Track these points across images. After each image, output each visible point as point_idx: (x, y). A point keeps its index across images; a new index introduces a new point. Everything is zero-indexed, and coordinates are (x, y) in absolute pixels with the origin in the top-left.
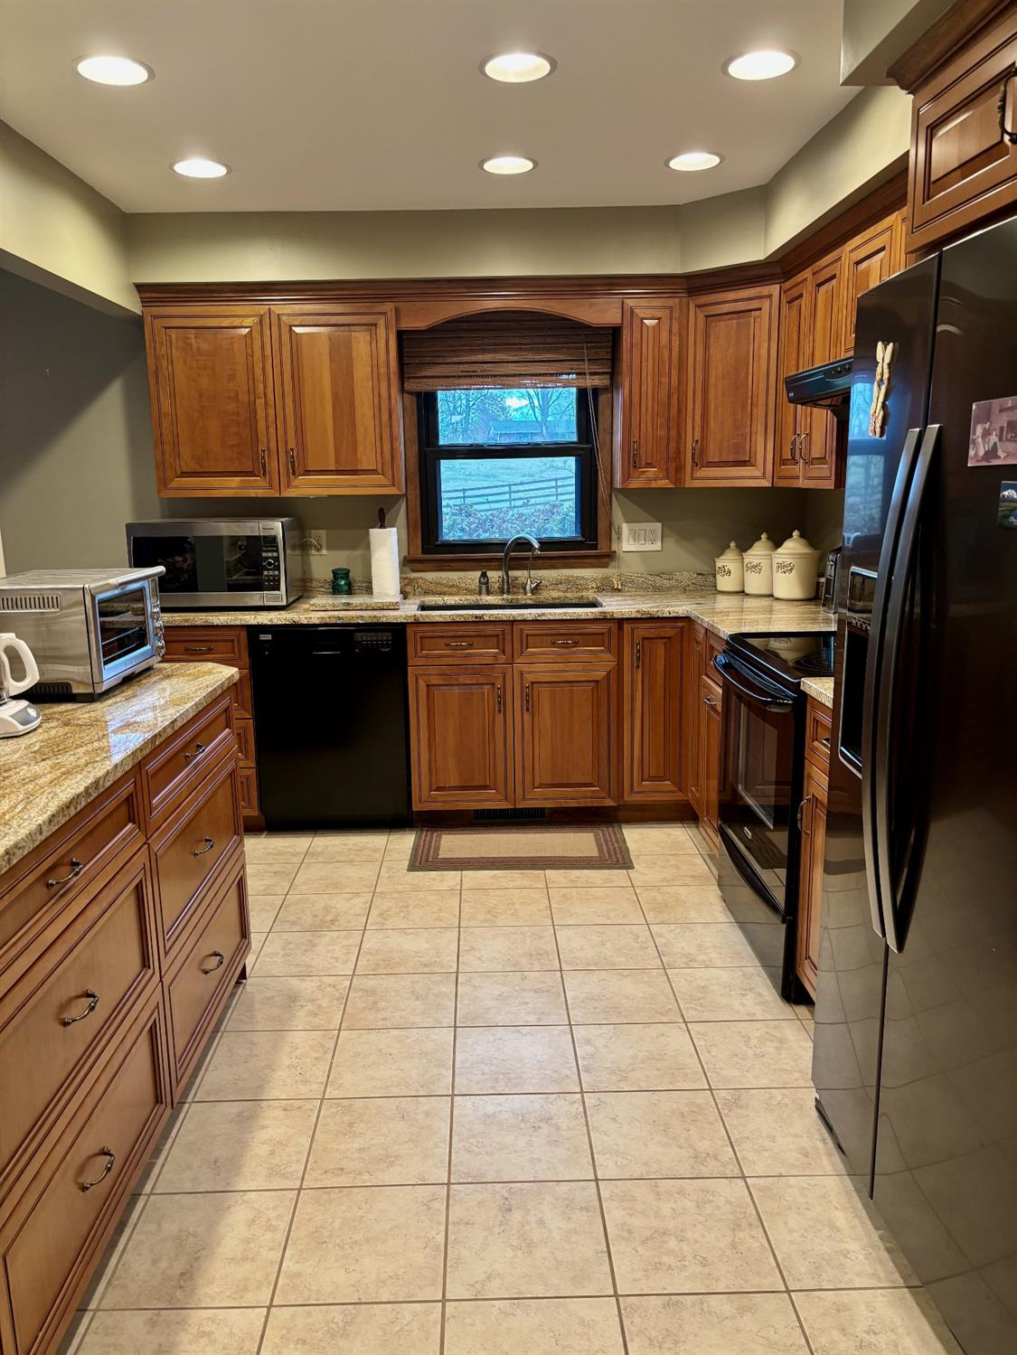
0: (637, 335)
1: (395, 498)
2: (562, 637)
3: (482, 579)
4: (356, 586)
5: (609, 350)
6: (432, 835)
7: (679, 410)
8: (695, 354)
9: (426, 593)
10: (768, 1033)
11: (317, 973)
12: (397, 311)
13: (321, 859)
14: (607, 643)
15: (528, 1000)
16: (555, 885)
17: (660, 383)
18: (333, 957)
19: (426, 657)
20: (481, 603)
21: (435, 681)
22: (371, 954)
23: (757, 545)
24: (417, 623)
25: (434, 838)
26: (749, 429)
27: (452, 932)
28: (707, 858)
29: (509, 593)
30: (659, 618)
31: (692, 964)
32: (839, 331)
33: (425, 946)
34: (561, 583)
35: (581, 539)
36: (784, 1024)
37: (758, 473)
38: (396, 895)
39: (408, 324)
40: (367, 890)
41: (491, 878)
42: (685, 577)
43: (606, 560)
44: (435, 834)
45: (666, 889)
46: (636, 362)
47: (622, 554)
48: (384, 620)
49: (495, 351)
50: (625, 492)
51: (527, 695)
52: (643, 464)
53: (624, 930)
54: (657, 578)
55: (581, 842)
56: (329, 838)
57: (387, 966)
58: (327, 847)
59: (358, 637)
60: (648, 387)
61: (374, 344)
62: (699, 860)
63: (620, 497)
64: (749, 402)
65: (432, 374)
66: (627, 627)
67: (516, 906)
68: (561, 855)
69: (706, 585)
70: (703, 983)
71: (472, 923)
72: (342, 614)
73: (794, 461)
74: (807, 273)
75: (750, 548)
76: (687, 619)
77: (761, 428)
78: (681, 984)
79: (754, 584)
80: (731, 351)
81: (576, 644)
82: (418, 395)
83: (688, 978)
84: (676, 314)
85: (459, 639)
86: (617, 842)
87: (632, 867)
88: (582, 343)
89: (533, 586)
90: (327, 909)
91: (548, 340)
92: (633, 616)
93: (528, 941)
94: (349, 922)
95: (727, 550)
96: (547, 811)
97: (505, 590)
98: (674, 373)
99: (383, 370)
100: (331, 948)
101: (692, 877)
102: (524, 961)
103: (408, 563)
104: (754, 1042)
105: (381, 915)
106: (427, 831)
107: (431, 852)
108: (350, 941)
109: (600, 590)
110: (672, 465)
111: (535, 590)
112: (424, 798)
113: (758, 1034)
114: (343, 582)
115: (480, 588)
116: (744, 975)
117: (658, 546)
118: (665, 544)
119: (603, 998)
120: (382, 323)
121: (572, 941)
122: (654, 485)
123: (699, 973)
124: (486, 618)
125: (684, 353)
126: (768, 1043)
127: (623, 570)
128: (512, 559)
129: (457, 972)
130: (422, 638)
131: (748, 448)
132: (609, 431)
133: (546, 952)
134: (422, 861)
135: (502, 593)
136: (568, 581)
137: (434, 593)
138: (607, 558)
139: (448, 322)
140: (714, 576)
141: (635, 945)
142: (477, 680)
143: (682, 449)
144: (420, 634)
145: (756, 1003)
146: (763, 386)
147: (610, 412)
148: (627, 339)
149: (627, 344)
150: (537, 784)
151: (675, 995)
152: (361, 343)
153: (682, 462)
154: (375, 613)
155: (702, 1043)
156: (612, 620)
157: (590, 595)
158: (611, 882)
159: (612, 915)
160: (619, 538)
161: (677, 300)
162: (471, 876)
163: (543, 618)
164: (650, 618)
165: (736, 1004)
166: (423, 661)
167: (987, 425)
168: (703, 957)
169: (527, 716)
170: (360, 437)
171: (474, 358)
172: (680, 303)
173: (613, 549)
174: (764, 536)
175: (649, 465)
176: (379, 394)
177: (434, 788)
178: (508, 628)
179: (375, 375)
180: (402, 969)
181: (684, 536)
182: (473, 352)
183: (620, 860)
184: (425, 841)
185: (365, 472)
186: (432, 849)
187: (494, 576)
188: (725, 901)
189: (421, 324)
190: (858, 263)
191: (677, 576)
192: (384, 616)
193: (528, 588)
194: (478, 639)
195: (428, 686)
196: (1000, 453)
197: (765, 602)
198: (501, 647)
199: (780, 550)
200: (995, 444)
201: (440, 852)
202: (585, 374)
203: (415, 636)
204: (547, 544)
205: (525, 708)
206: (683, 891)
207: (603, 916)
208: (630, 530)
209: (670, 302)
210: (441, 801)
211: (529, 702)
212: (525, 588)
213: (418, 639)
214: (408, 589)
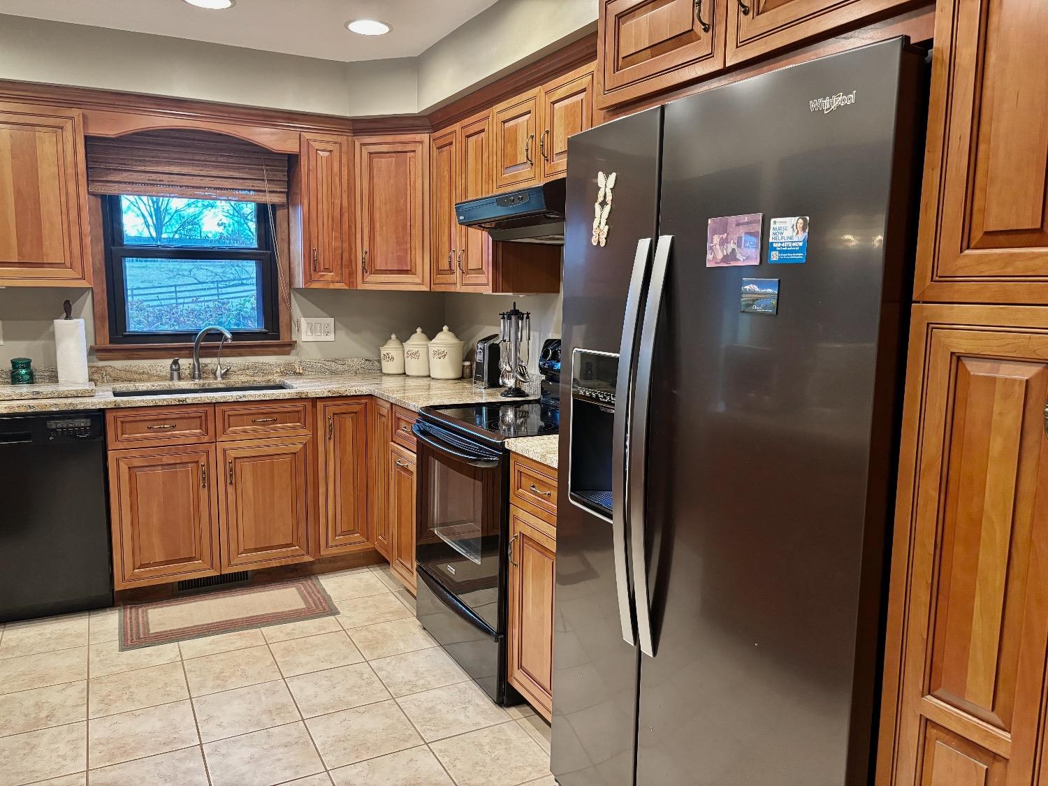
0: (313, 163)
1: (82, 291)
2: (262, 416)
3: (174, 367)
4: (37, 374)
5: (286, 173)
6: (138, 611)
7: (350, 227)
8: (362, 184)
9: (115, 380)
10: (494, 737)
11: (43, 777)
12: (84, 117)
13: (18, 653)
14: (303, 420)
15: (280, 756)
16: (274, 641)
17: (333, 203)
18: (59, 756)
19: (128, 440)
20: (173, 388)
21: (137, 463)
22: (103, 744)
23: (414, 336)
24: (117, 408)
25: (140, 614)
26: (409, 245)
27: (184, 704)
28: (398, 595)
29: (200, 377)
30: (347, 396)
31: (415, 690)
32: (491, 173)
33: (158, 724)
34: (248, 369)
35: (264, 330)
36: (504, 726)
37: (419, 281)
38: (114, 678)
39: (95, 131)
40: (80, 678)
41: (210, 644)
42: (356, 363)
43: (288, 348)
44: (140, 611)
45: (373, 627)
46: (312, 184)
47: (301, 343)
48: (81, 407)
49: (181, 164)
50: (304, 292)
51: (231, 470)
52: (322, 268)
53: (348, 670)
54: (333, 364)
55: (286, 597)
56: (21, 630)
57: (122, 752)
58: (21, 640)
59: (52, 424)
60: (324, 206)
61: (60, 145)
62: (392, 598)
63: (299, 296)
64: (409, 223)
65: (117, 179)
66: (320, 405)
67: (242, 667)
68: (272, 611)
69: (374, 368)
70: (430, 705)
71: (204, 692)
72: (32, 402)
73: (451, 271)
74: (457, 127)
75: (408, 339)
76: (370, 396)
77: (418, 245)
78: (412, 711)
79: (414, 367)
80: (392, 181)
81: (275, 421)
82: (103, 197)
83: (416, 702)
84: (344, 148)
85: (162, 422)
86: (319, 592)
87: (338, 613)
88: (262, 165)
89: (223, 372)
90: (38, 706)
91: (231, 160)
92: (325, 395)
93: (263, 698)
94: (68, 715)
95: (389, 341)
96: (249, 574)
97: (197, 376)
98: (345, 196)
99: (70, 171)
100: (53, 746)
101: (389, 613)
102: (265, 719)
103: (96, 352)
104: (487, 748)
105: (102, 701)
106: (131, 608)
107: (141, 629)
108: (74, 735)
109: (283, 374)
110: (346, 271)
111: (224, 376)
112: (126, 575)
113: (487, 740)
114: (24, 371)
115: (172, 374)
116: (460, 691)
117: (331, 337)
118: (337, 335)
119: (349, 738)
120: (69, 126)
121: (305, 691)
122: (332, 286)
123: (423, 696)
124: (189, 401)
125: (352, 182)
126: (499, 747)
127: (303, 358)
128: (202, 348)
129: (201, 745)
130: (122, 422)
131: (409, 260)
132: (287, 240)
133: (283, 705)
134: (132, 639)
135: (193, 378)
136: (254, 367)
137: (124, 381)
138: (289, 347)
139: (134, 134)
140: (379, 361)
141: (362, 682)
142: (181, 459)
143: (353, 257)
144: (121, 419)
145: (477, 714)
146: (419, 212)
147: (286, 226)
148: (304, 165)
149: (304, 170)
150: (241, 550)
151: (410, 721)
152: (46, 144)
153: (354, 268)
154: (70, 401)
155: (447, 759)
156: (307, 399)
157: (277, 379)
158: (324, 629)
159: (333, 659)
160: (298, 330)
161: (345, 137)
162: (191, 646)
163: (245, 399)
164: (340, 397)
165: (462, 718)
166: (126, 445)
167: (725, 235)
168: (422, 682)
169: (230, 489)
170: (45, 232)
171: (160, 169)
172: (348, 140)
173: (294, 340)
174: (419, 330)
175: (327, 270)
176: (67, 194)
177: (138, 564)
178: (210, 410)
179: (62, 174)
180: (141, 754)
181: (354, 329)
182: (158, 163)
183: (324, 608)
184: (130, 618)
185: (52, 265)
186: (141, 625)
187: (185, 363)
188: (424, 629)
189: (111, 132)
190: (504, 122)
191: (350, 362)
192: (81, 403)
193: (218, 373)
194: (179, 421)
195: (129, 468)
196: (739, 256)
197: (425, 381)
198: (204, 428)
199: (434, 341)
200: (733, 250)
201: (151, 627)
202: (264, 191)
203: (116, 422)
204: (237, 335)
205: (229, 481)
206: (388, 626)
207: (326, 661)
208: (308, 324)
209: (339, 139)
210: (147, 578)
211: (232, 475)
212: (215, 374)
213: (119, 424)
214: (95, 376)
